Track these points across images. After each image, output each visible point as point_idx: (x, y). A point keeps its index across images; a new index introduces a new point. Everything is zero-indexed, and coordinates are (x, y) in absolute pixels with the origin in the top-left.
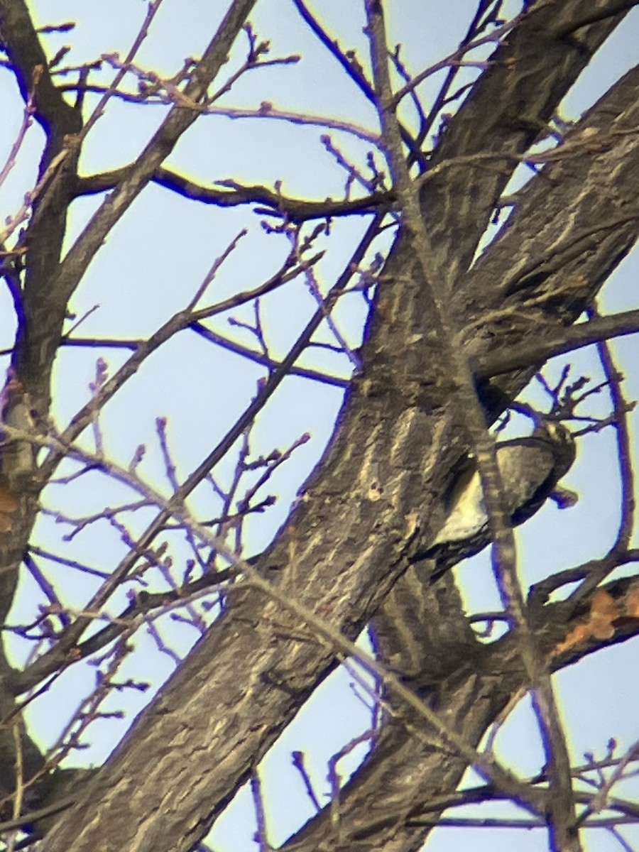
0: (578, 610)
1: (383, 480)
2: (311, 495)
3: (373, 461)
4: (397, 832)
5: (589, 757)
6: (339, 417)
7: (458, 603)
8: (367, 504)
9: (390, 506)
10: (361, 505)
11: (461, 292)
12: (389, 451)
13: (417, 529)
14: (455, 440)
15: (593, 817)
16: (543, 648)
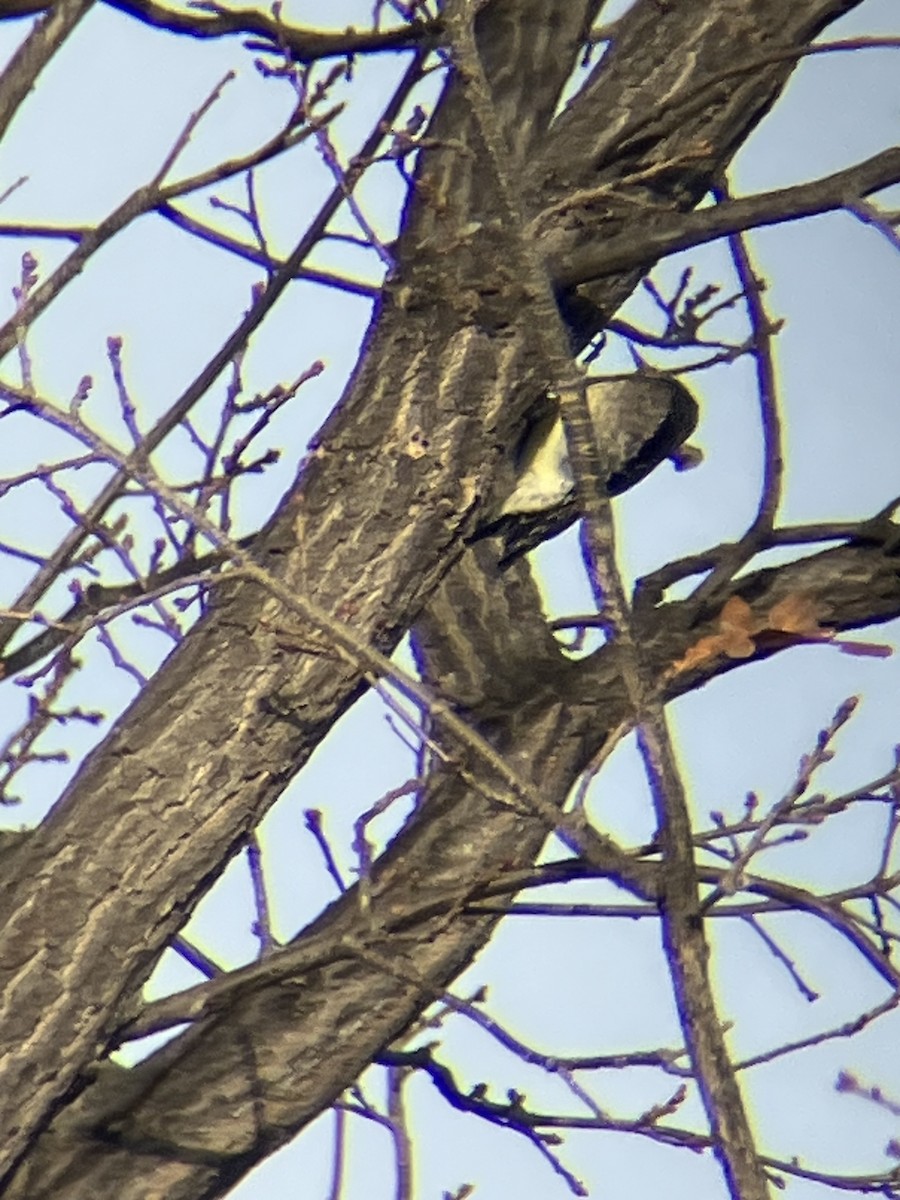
0: (703, 614)
1: (428, 429)
2: (328, 449)
3: (414, 402)
4: (451, 921)
5: (717, 818)
6: (365, 341)
7: (535, 602)
8: (405, 461)
9: (438, 465)
10: (397, 465)
11: (536, 164)
12: (436, 388)
13: (477, 498)
14: (530, 373)
15: (723, 902)
16: (654, 667)
